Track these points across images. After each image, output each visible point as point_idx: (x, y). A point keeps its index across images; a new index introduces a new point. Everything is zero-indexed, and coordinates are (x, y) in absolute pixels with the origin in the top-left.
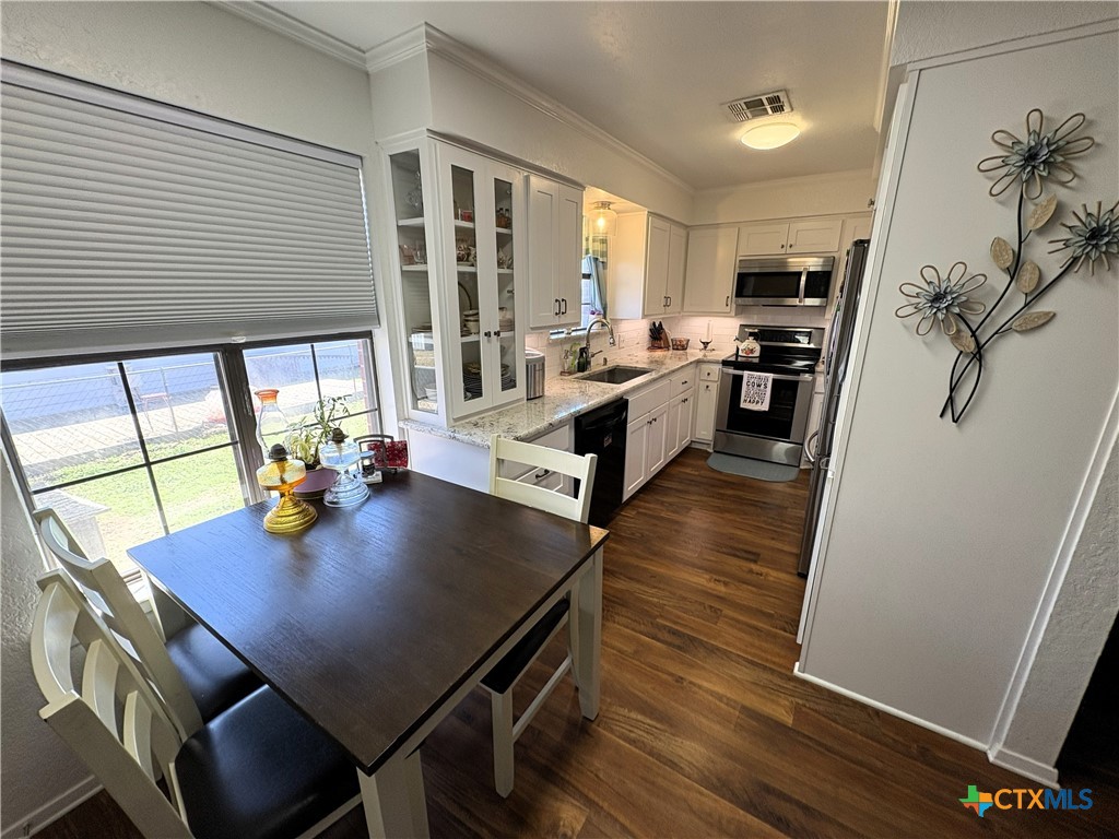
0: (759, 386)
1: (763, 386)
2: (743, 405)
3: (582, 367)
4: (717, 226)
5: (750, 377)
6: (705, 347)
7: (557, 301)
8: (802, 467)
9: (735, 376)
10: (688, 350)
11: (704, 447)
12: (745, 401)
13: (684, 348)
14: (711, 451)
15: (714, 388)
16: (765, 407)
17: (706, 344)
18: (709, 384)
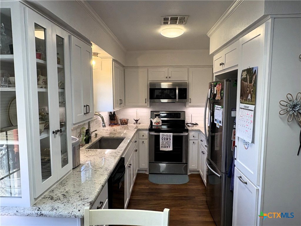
0: (167, 139)
1: (169, 139)
2: (161, 149)
3: (87, 141)
4: (138, 67)
5: (163, 135)
6: (137, 122)
7: (85, 106)
8: (188, 174)
9: (155, 136)
10: (128, 124)
11: (144, 172)
12: (162, 147)
13: (126, 123)
14: (148, 173)
15: (146, 142)
16: (171, 149)
17: (137, 121)
18: (144, 140)
